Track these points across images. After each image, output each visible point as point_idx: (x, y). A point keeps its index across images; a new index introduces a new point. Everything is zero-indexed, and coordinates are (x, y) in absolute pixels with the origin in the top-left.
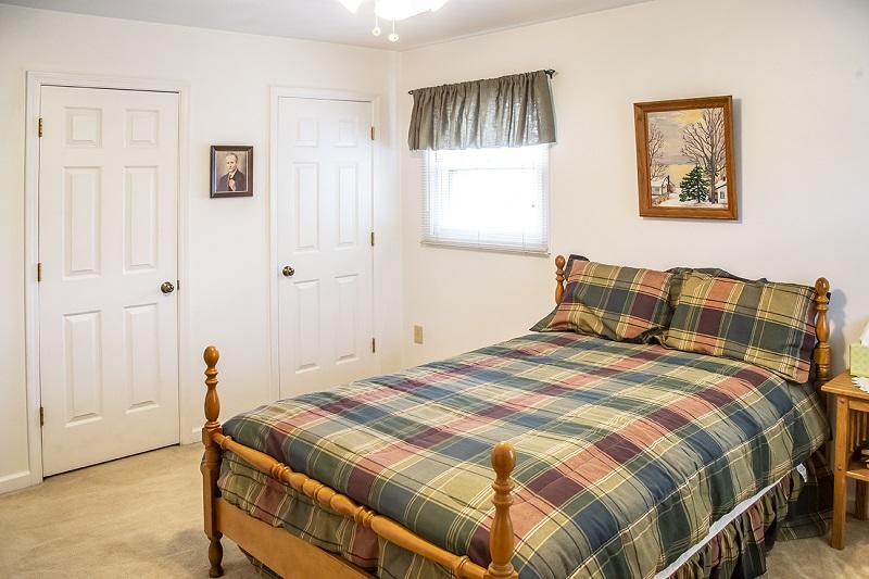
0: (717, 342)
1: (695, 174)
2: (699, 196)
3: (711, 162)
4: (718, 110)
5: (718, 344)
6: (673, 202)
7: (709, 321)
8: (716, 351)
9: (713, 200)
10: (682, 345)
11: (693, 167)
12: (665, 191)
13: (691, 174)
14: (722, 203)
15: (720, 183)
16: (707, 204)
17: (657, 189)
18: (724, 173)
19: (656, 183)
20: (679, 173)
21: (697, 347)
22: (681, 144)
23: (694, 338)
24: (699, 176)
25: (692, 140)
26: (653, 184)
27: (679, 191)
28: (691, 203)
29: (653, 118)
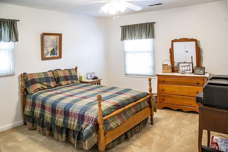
0: (69, 81)
1: (53, 49)
2: (54, 54)
3: (56, 47)
4: (58, 36)
5: (69, 82)
6: (49, 56)
7: (66, 78)
8: (70, 83)
9: (56, 55)
10: (64, 84)
11: (53, 48)
12: (47, 53)
13: (53, 50)
14: (58, 55)
15: (58, 51)
16: (55, 56)
17: (45, 53)
18: (58, 49)
19: (45, 52)
20: (50, 49)
21: (67, 83)
22: (51, 43)
23: (65, 82)
24: (54, 50)
25: (53, 42)
26: (44, 52)
27: (50, 53)
28: (52, 56)
29: (45, 37)
